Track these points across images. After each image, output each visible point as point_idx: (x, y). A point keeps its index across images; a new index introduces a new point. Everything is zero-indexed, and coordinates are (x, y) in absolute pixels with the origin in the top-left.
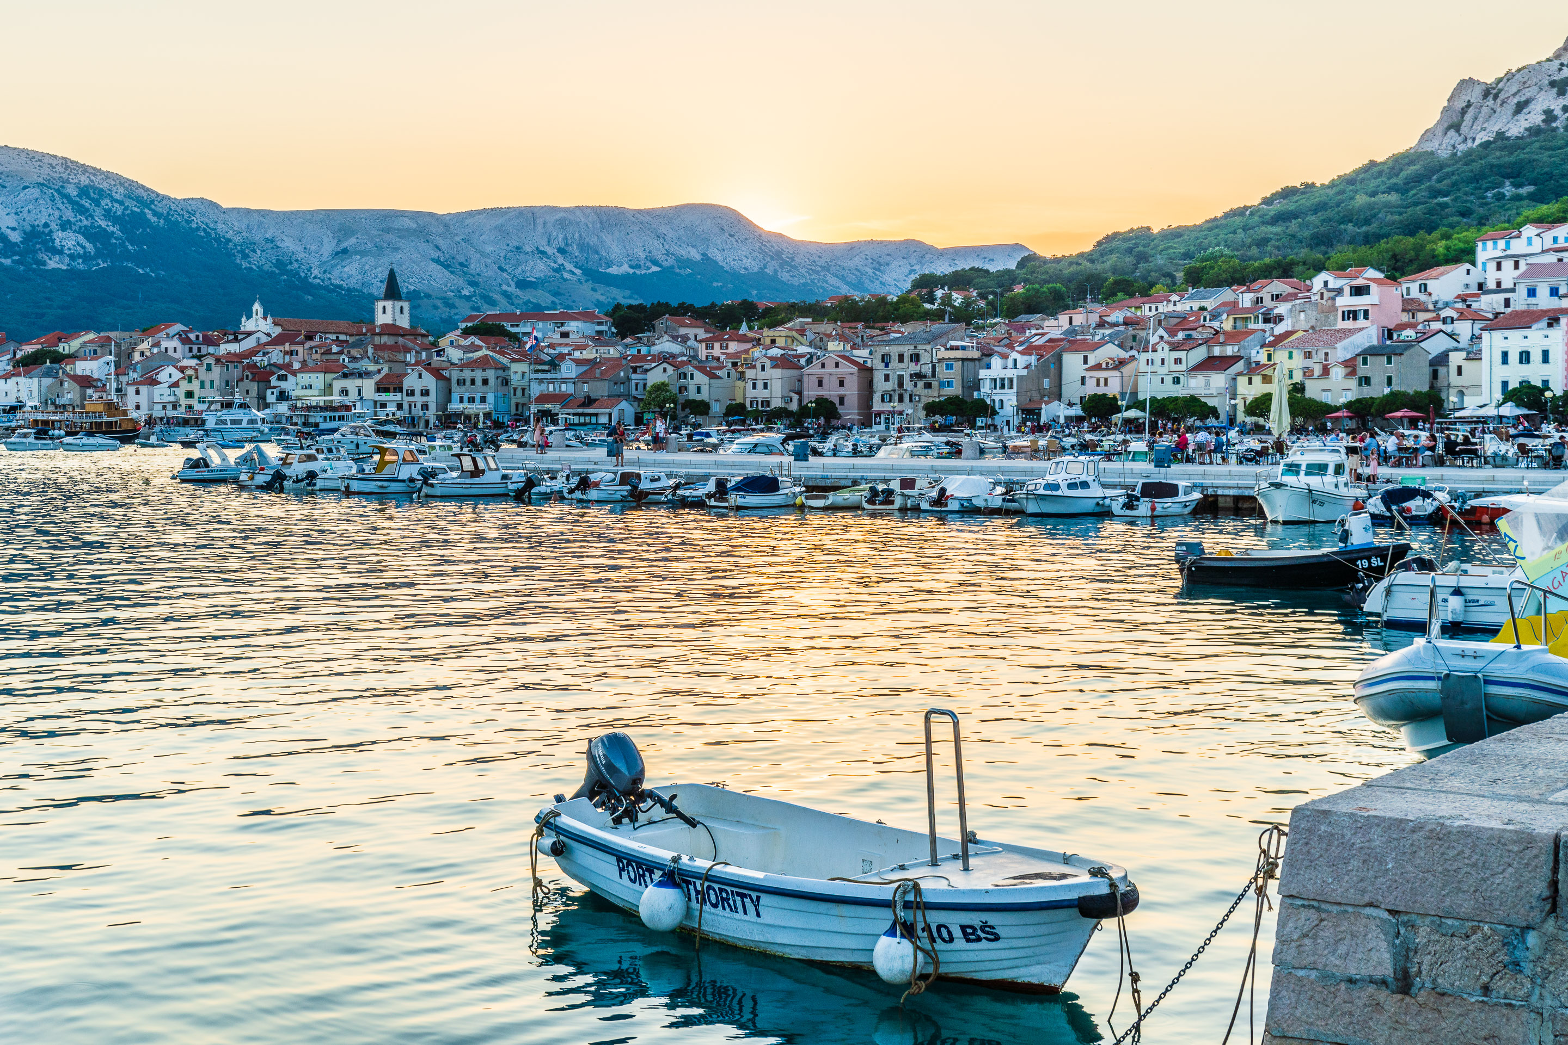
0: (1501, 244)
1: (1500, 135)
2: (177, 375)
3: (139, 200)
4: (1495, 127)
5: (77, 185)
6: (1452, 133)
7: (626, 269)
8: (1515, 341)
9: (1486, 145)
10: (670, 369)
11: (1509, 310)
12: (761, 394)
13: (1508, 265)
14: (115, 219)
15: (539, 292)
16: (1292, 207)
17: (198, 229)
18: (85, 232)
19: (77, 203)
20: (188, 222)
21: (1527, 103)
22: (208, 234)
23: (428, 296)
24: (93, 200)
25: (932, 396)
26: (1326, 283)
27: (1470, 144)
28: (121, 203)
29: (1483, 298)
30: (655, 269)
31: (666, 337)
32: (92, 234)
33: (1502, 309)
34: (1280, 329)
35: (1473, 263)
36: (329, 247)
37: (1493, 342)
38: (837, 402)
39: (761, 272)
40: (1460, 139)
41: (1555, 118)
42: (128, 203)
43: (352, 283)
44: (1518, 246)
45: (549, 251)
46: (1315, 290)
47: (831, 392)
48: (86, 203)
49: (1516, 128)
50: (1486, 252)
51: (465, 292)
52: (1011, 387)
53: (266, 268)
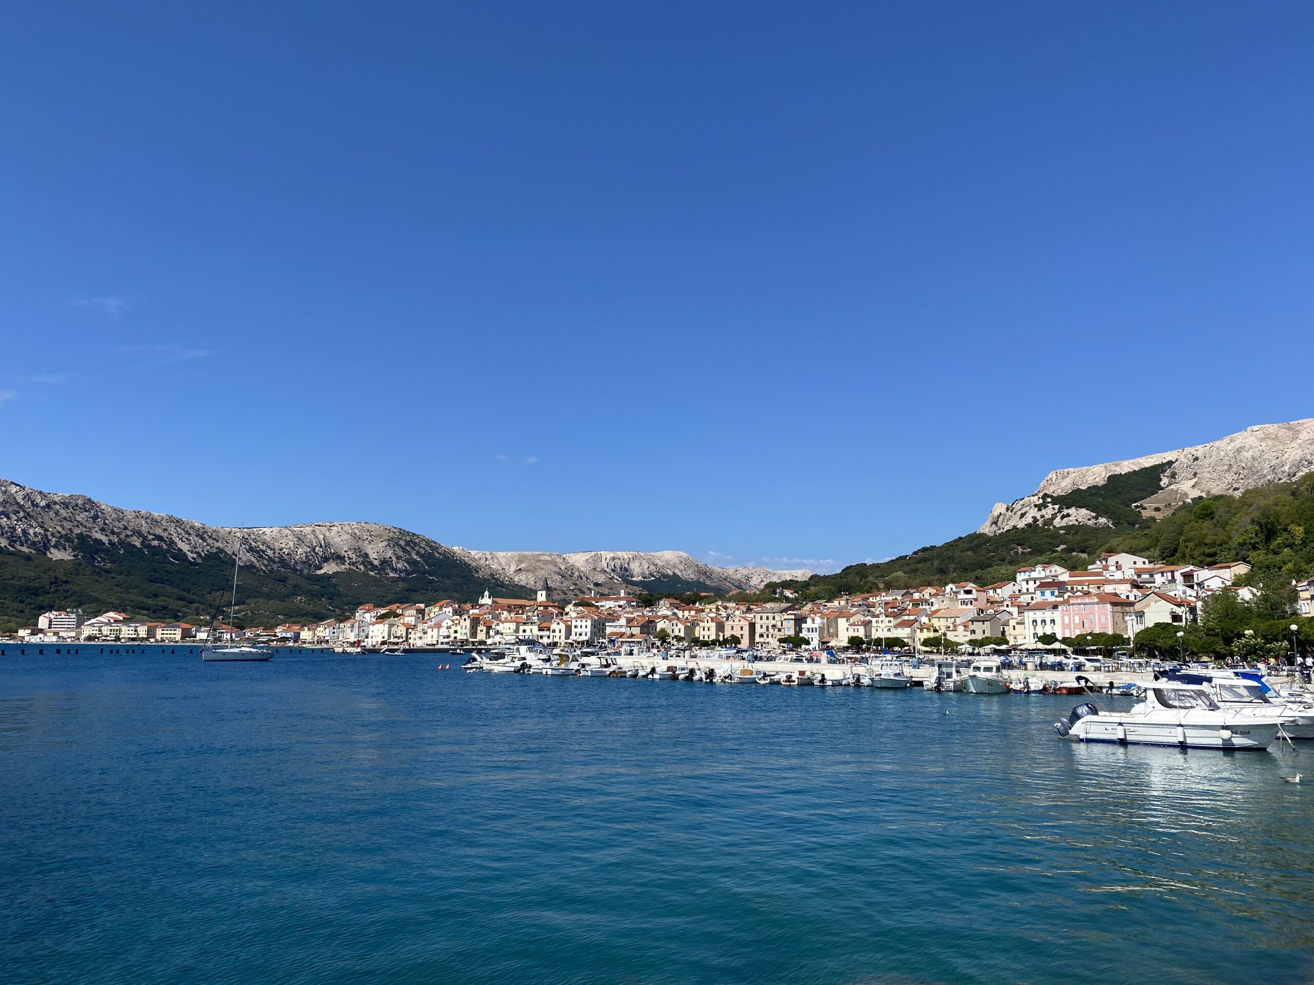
0: (1027, 573)
1: (1015, 527)
2: (450, 623)
3: (431, 547)
4: (1012, 523)
5: (405, 541)
6: (994, 525)
7: (640, 578)
8: (1039, 616)
9: (1008, 531)
10: (667, 622)
11: (1033, 602)
12: (706, 633)
13: (1032, 583)
14: (421, 556)
15: (603, 588)
16: (927, 556)
17: (457, 560)
18: (407, 561)
19: (405, 548)
20: (453, 557)
21: (1026, 513)
22: (461, 562)
23: (555, 589)
24: (412, 547)
25: (780, 635)
26: (952, 589)
27: (1002, 530)
28: (424, 548)
29: (1022, 596)
30: (652, 578)
31: (664, 608)
32: (411, 562)
33: (1030, 601)
34: (933, 609)
35: (1016, 581)
36: (513, 568)
37: (1029, 616)
38: (740, 637)
39: (698, 581)
40: (997, 528)
41: (1038, 521)
42: (427, 548)
43: (522, 583)
44: (1034, 575)
45: (608, 570)
46: (947, 592)
47: (737, 633)
48: (408, 548)
49: (1021, 525)
50: (1020, 577)
51: (571, 588)
52: (816, 631)
53: (486, 577)
